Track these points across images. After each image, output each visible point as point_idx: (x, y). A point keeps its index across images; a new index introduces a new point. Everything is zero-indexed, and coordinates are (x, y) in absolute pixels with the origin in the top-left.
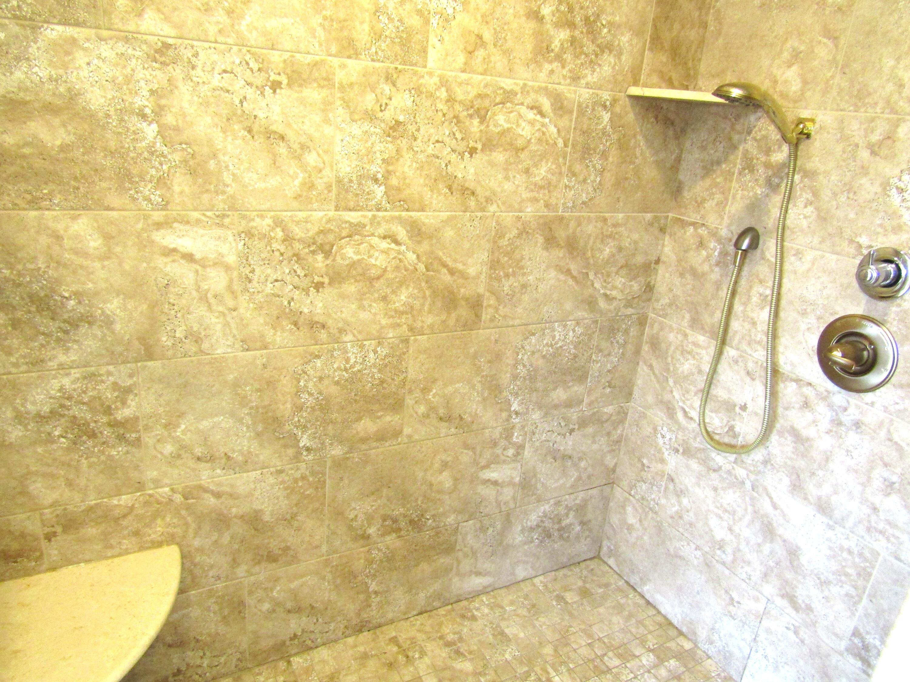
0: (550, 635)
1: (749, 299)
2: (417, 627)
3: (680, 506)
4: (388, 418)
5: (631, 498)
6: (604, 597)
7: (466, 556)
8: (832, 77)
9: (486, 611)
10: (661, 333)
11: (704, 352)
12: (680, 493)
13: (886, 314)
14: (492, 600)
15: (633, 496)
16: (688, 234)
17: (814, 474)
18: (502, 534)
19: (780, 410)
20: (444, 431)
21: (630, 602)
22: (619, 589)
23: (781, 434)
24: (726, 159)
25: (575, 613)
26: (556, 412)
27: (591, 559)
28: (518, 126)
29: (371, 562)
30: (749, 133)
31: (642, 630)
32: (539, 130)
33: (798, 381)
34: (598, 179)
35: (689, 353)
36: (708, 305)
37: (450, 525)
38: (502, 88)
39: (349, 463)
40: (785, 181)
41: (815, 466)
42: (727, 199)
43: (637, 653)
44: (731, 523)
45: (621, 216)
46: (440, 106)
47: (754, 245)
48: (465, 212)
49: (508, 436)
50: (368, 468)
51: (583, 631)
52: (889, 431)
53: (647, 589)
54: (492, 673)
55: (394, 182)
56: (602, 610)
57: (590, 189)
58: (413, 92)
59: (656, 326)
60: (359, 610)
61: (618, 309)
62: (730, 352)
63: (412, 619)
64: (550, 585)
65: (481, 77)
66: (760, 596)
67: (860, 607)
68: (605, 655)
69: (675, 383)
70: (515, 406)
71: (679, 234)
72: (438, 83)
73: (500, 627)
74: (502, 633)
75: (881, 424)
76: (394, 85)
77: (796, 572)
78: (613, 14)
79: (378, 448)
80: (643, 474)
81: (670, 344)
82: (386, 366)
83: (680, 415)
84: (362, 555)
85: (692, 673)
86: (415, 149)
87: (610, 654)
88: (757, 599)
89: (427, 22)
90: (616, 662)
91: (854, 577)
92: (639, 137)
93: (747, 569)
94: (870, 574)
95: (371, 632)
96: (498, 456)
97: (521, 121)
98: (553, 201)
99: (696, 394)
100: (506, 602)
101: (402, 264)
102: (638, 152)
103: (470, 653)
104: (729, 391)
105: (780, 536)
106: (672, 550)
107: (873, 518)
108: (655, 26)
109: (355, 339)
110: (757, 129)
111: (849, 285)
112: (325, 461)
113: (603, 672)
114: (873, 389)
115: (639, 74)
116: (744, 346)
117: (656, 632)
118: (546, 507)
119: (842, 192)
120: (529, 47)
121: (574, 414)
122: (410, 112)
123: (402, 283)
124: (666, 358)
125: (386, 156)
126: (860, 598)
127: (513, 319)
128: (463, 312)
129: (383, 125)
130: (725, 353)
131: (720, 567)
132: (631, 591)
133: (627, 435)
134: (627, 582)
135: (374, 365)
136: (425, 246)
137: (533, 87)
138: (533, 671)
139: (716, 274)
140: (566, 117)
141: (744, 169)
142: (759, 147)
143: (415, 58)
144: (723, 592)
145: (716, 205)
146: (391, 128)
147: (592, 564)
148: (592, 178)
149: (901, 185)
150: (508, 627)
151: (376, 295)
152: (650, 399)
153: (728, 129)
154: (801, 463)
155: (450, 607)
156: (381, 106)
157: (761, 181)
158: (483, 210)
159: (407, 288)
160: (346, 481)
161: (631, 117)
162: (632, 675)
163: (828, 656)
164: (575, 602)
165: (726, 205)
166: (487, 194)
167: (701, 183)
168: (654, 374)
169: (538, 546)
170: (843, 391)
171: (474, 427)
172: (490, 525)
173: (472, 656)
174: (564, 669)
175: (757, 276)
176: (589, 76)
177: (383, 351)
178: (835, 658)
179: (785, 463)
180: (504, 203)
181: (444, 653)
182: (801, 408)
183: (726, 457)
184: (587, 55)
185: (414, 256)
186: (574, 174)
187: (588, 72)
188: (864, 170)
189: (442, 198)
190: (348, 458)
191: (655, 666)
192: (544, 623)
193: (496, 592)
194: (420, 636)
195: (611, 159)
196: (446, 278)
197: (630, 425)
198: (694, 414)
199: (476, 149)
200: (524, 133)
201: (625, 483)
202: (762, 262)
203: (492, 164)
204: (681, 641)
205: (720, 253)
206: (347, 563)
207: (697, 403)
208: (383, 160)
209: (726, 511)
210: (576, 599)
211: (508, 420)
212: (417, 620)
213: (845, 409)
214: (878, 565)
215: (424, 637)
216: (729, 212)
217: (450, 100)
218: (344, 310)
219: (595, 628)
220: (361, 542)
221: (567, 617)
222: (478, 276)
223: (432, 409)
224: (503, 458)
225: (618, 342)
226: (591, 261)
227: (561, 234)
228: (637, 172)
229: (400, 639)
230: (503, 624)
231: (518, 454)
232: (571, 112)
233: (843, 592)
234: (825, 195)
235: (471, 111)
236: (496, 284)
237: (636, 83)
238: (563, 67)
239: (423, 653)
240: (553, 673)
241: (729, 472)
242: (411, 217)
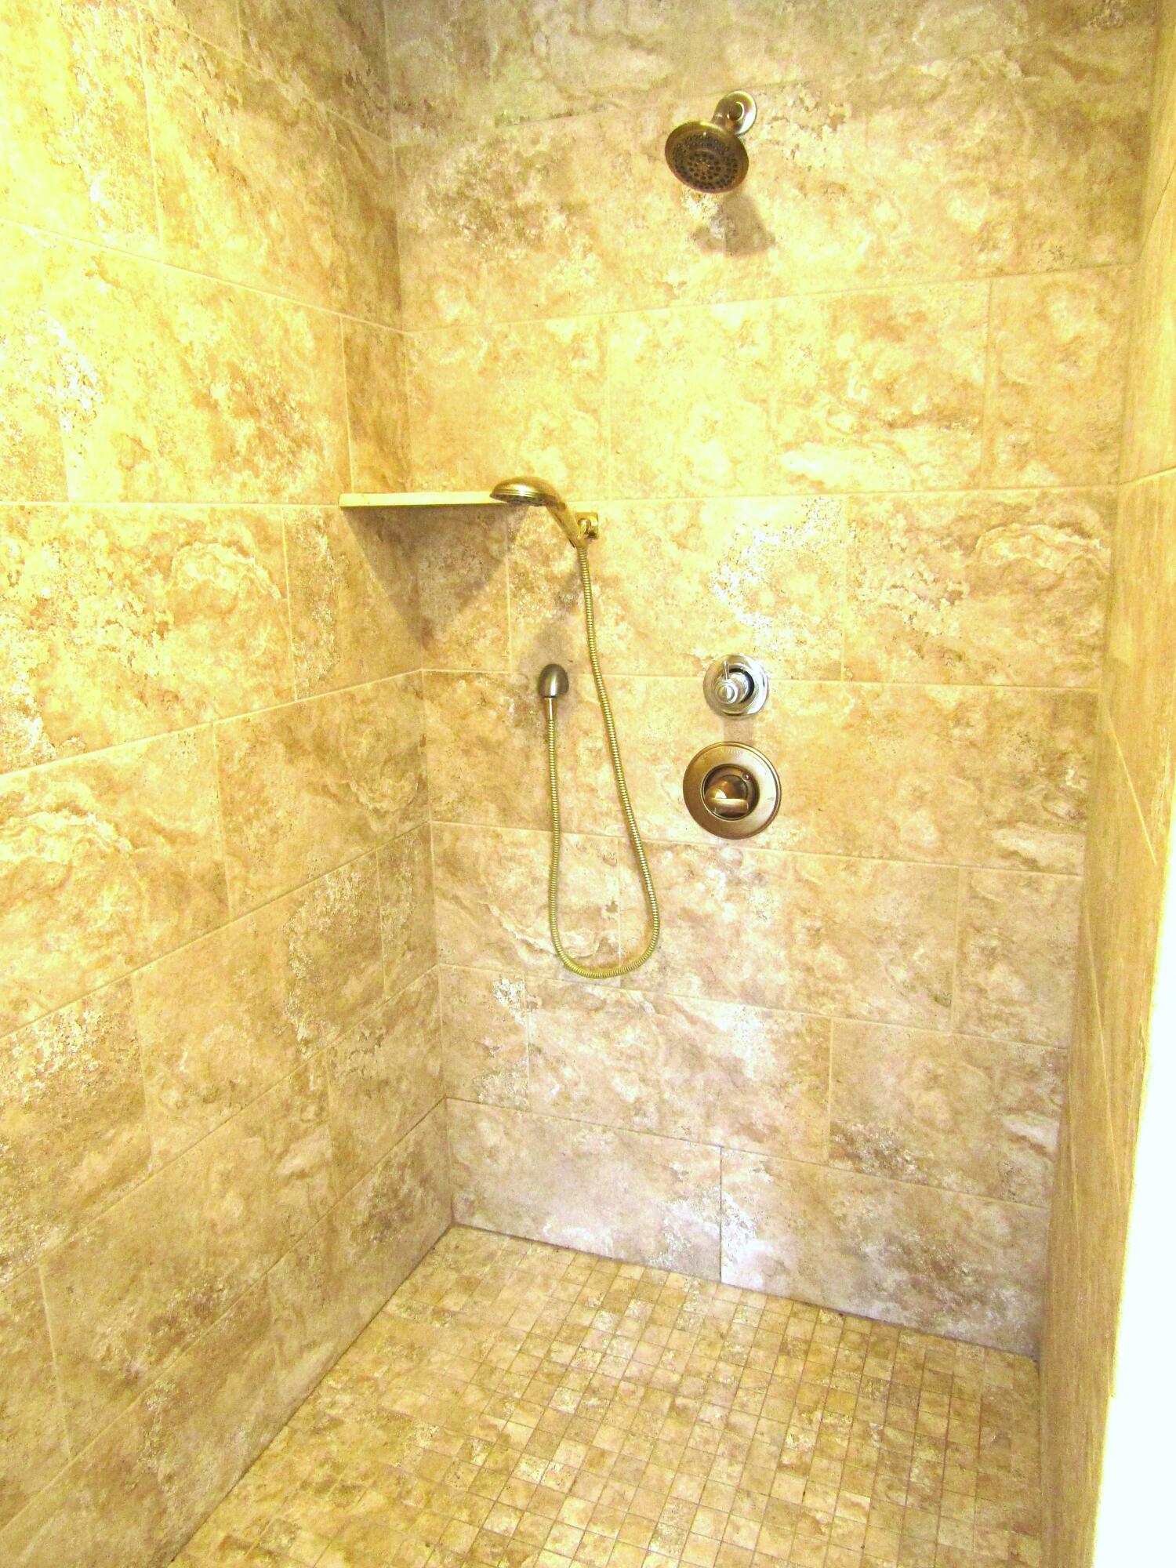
0: (462, 1373)
1: (577, 759)
2: (252, 1498)
3: (562, 1082)
4: (126, 1136)
5: (482, 1107)
6: (496, 1275)
7: (288, 1324)
8: (604, 459)
9: (347, 1399)
10: (459, 844)
11: (533, 851)
12: (555, 1065)
13: (751, 734)
14: (345, 1378)
15: (485, 1103)
16: (459, 691)
17: (727, 958)
18: (329, 1256)
19: (660, 893)
20: (212, 1121)
21: (533, 1260)
22: (509, 1253)
23: (671, 923)
24: (489, 577)
25: (475, 1320)
26: (354, 1019)
27: (445, 1233)
28: (216, 576)
29: (148, 1425)
30: (512, 539)
31: (573, 1289)
32: (245, 577)
33: (672, 847)
34: (332, 637)
35: (511, 859)
36: (518, 784)
37: (256, 1281)
38: (182, 520)
39: (79, 1252)
40: (581, 595)
41: (726, 945)
42: (505, 633)
43: (587, 1323)
44: (642, 1070)
45: (369, 686)
46: (103, 561)
47: (564, 688)
48: (170, 731)
49: (303, 1089)
50: (112, 1244)
51: (502, 1338)
52: (796, 871)
53: (549, 1230)
54: (416, 1482)
55: (54, 705)
56: (505, 1294)
57: (326, 654)
58: (56, 544)
59: (447, 837)
60: (150, 1531)
61: (393, 827)
62: (571, 839)
63: (236, 1490)
64: (415, 1305)
65: (150, 506)
66: (709, 1147)
67: (829, 1094)
68: (549, 1351)
69: (502, 909)
70: (303, 1032)
71: (445, 696)
72: (93, 526)
73: (383, 1409)
74: (393, 1416)
75: (785, 866)
76: (25, 538)
77: (744, 1093)
78: (301, 391)
79: (119, 1198)
80: (491, 1062)
81: (477, 855)
82: (103, 1040)
83: (523, 953)
84: (133, 1419)
85: (663, 1304)
86: (77, 641)
87: (555, 1346)
88: (707, 1155)
89: (55, 425)
90: (570, 1351)
91: (813, 1063)
92: (367, 566)
93: (682, 1121)
94: (827, 1050)
95: (179, 1559)
96: (296, 1127)
97: (218, 567)
98: (285, 684)
99: (538, 914)
100: (367, 1366)
101: (94, 849)
102: (370, 589)
103: (365, 1477)
104: (585, 892)
105: (711, 1057)
106: (569, 1152)
107: (811, 981)
108: (352, 404)
109: (44, 1011)
110: (521, 532)
111: (699, 711)
112: (36, 1270)
113: (563, 1376)
114: (764, 827)
115: (348, 475)
116: (588, 825)
117: (591, 1281)
118: (375, 1180)
119: (657, 598)
120: (208, 451)
121: (376, 1013)
122: (58, 579)
123: (103, 880)
124: (477, 879)
125: (32, 664)
126: (825, 1083)
127: (270, 888)
128: (201, 901)
129: (18, 610)
130: (564, 842)
131: (645, 1139)
132: (527, 1245)
133: (446, 1015)
134: (513, 1237)
135: (84, 1047)
136: (124, 807)
137: (223, 512)
138: (473, 1438)
139: (518, 739)
140: (275, 552)
141: (518, 588)
142: (532, 557)
143: (49, 487)
144: (659, 1169)
145: (493, 642)
146: (32, 613)
147: (453, 1238)
148: (325, 636)
149: (723, 578)
150: (395, 1401)
151: (64, 917)
152: (469, 947)
153: (479, 539)
154: (708, 951)
155: (286, 1430)
156: (9, 577)
157: (548, 598)
158: (196, 721)
159: (111, 889)
160: (79, 1290)
161: (351, 538)
162: (598, 1356)
163: (812, 1176)
164: (465, 1306)
165: (506, 640)
166: (197, 693)
167: (459, 616)
168: (465, 908)
169: (379, 1251)
170: (730, 841)
171: (255, 1092)
172: (310, 1251)
173: (371, 1481)
174: (510, 1407)
175: (579, 727)
176: (291, 485)
177: (92, 1017)
178: (821, 1171)
179: (688, 958)
180: (221, 704)
181: (325, 1504)
182: (687, 880)
183: (608, 985)
184: (282, 455)
185: (111, 828)
186: (302, 637)
187: (286, 480)
188: (677, 568)
189: (133, 716)
190: (72, 1246)
191: (618, 1325)
192: (443, 1363)
193: (341, 1362)
194: (269, 1508)
195: (341, 605)
196: (166, 851)
197: (447, 998)
198: (544, 943)
199: (166, 623)
200: (226, 586)
201: (464, 1092)
202: (580, 706)
203: (193, 644)
204: (626, 1271)
205: (517, 709)
206: (110, 1450)
207: (543, 925)
208: (31, 671)
209: (630, 1058)
210: (464, 1299)
211: (297, 1060)
212: (245, 1486)
213: (740, 863)
214: (831, 1034)
215: (276, 1503)
216: (514, 649)
217: (115, 550)
218: (15, 963)
219: (514, 1324)
220: (127, 1394)
221: (467, 1333)
222: (208, 836)
223: (189, 1088)
224: (303, 1126)
225: (404, 878)
226: (349, 765)
227: (304, 733)
228: (374, 615)
229: (236, 1535)
230: (386, 1402)
231: (322, 1109)
232: (279, 543)
233: (805, 1087)
234: (638, 604)
235: (148, 564)
236: (236, 839)
237: (347, 488)
238: (257, 476)
239: (291, 1530)
240: (500, 1423)
241: (618, 1003)
242: (94, 761)
